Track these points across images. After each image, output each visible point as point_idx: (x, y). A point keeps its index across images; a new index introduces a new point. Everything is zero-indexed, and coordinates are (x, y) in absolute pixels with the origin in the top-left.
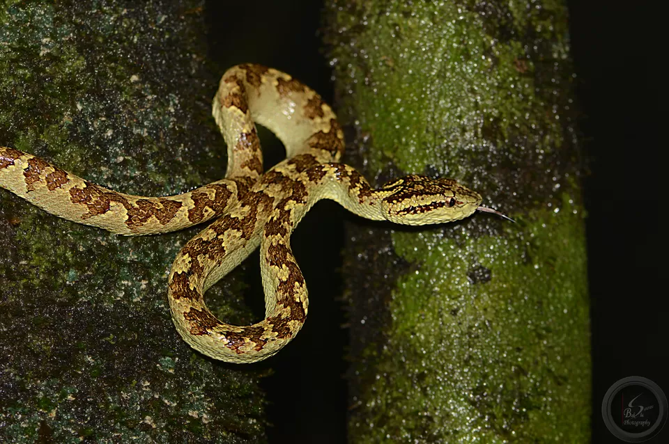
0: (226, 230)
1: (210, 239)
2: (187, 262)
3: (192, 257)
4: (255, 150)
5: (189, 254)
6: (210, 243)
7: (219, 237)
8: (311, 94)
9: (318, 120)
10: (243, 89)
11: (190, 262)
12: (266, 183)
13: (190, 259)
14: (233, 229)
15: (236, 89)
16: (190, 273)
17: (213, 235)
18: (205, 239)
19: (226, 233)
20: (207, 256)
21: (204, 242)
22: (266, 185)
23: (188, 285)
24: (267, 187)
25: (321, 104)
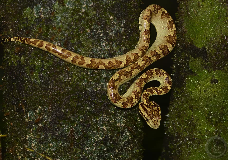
0: (135, 69)
1: (129, 71)
2: (117, 76)
3: (120, 75)
4: (149, 35)
5: (120, 74)
6: (128, 72)
7: (132, 71)
8: (171, 19)
9: (170, 30)
10: (151, 15)
11: (118, 77)
12: (152, 55)
13: (119, 76)
14: (137, 69)
15: (149, 14)
16: (117, 80)
17: (130, 70)
18: (127, 71)
19: (134, 70)
20: (125, 76)
21: (126, 72)
22: (152, 56)
23: (114, 84)
24: (152, 57)
25: (173, 24)
